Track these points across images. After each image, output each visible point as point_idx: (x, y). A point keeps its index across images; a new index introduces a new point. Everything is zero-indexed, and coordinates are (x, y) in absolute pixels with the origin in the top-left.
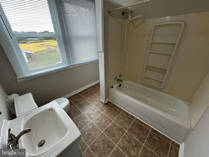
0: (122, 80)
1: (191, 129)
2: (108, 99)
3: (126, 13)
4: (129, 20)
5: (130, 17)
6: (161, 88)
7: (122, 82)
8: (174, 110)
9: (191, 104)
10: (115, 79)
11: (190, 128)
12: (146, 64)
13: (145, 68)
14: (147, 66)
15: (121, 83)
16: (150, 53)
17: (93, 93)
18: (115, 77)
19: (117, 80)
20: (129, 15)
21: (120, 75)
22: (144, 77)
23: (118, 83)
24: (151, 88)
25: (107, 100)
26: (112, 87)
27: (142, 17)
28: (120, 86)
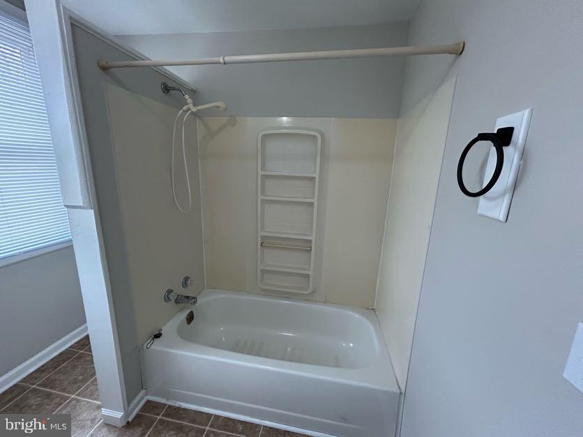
0: (196, 298)
1: (401, 393)
2: (143, 392)
3: (174, 89)
4: (189, 109)
5: (189, 101)
6: (309, 292)
7: (195, 303)
8: (351, 345)
9: (376, 314)
10: (167, 299)
11: (398, 391)
12: (261, 233)
13: (260, 246)
14: (263, 237)
15: (193, 308)
16: (264, 202)
17: (63, 390)
18: (164, 293)
19: (177, 302)
20: (187, 96)
21: (186, 279)
22: (263, 271)
23: (181, 310)
24: (286, 297)
25: (142, 398)
26: (158, 336)
27: (226, 109)
28: (190, 318)
